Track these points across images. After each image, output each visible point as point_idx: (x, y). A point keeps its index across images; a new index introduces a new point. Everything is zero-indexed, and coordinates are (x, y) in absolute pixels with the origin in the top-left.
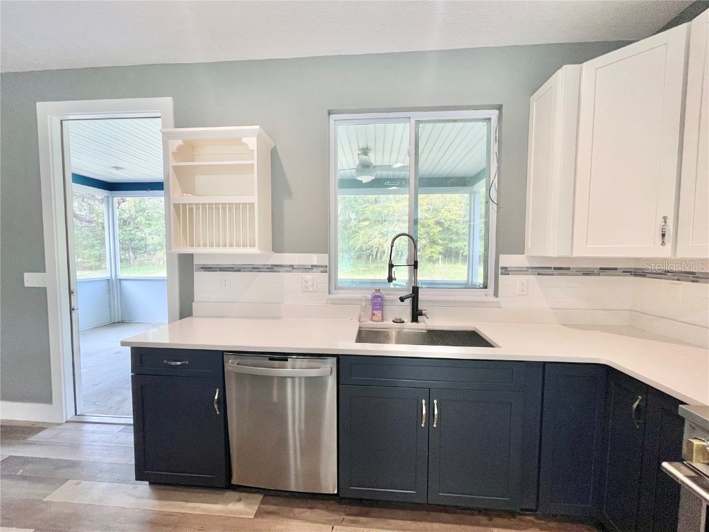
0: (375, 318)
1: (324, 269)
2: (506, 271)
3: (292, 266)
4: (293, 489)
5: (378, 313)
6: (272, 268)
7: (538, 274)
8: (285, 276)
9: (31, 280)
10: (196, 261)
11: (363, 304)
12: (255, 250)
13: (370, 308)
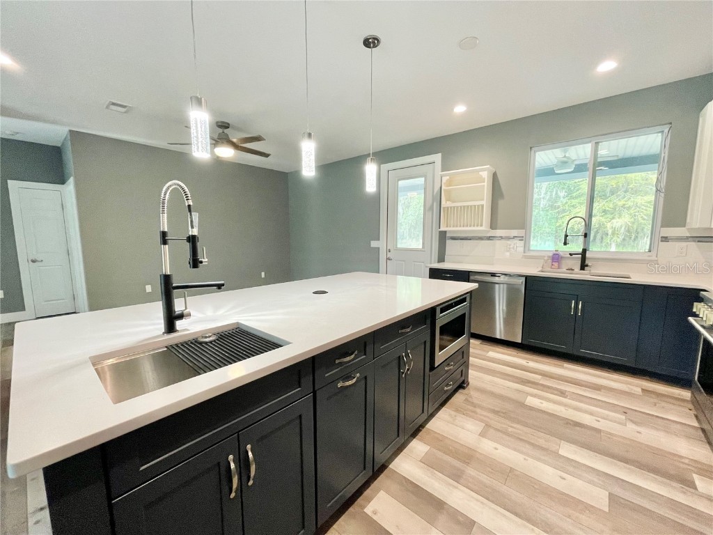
0: (553, 267)
1: (521, 238)
2: (665, 239)
3: (501, 237)
4: (498, 337)
5: (556, 264)
6: (489, 238)
7: (698, 241)
8: (498, 243)
9: (374, 244)
10: (448, 235)
11: (546, 258)
12: (482, 228)
13: (550, 261)
